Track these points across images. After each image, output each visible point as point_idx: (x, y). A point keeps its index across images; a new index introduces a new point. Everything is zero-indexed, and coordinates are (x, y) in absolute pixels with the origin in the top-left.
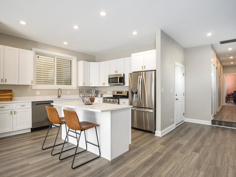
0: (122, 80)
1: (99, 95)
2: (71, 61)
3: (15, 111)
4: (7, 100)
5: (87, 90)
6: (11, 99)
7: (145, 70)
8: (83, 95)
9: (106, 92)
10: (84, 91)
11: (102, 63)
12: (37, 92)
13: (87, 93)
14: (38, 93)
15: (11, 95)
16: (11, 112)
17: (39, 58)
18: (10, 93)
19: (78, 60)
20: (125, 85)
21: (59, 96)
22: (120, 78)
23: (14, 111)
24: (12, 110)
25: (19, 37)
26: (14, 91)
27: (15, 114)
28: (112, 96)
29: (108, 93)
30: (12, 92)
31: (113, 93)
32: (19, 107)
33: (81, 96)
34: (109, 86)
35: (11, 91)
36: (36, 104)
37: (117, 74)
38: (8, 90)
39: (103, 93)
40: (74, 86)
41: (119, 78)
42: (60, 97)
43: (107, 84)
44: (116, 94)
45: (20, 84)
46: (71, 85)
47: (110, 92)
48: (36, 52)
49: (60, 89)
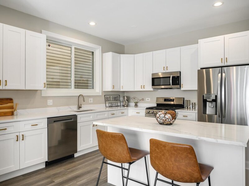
0: (176, 80)
1: (132, 104)
2: (93, 53)
3: (23, 135)
4: (5, 115)
5: (114, 96)
6: (12, 114)
7: (226, 64)
8: (110, 104)
9: (143, 99)
10: (111, 98)
11: (139, 56)
12: (48, 100)
13: (115, 101)
14: (50, 102)
15: (12, 107)
16: (17, 136)
17: (50, 47)
18: (10, 103)
19: (103, 51)
20: (182, 89)
21: (80, 106)
22: (173, 77)
23: (21, 134)
24: (18, 134)
25: (23, 13)
26: (15, 101)
27: (23, 140)
28: (155, 105)
29: (147, 100)
30: (13, 102)
31: (157, 101)
32: (29, 127)
33: (107, 105)
34: (152, 89)
35: (10, 100)
36: (54, 121)
37: (167, 71)
38: (7, 99)
39: (139, 100)
40: (97, 90)
41: (171, 78)
42: (81, 108)
43: (149, 87)
44: (162, 102)
45: (27, 88)
46: (93, 88)
47: (149, 99)
48: (47, 37)
49: (82, 96)
